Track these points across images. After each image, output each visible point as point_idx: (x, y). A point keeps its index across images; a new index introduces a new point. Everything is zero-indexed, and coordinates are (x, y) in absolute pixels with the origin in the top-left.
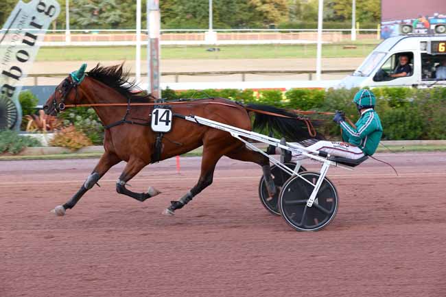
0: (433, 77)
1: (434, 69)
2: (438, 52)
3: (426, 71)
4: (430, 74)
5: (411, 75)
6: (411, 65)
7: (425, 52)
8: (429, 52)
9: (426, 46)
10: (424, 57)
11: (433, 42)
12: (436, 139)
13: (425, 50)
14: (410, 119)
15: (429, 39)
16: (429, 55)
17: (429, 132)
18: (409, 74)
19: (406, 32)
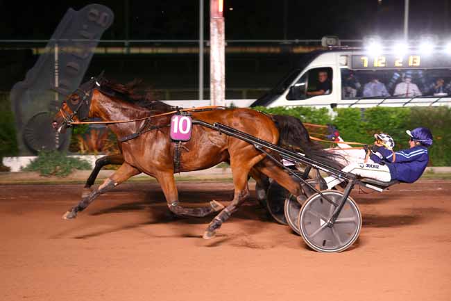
4: (354, 92)
7: (346, 67)
8: (349, 67)
9: (347, 60)
11: (354, 56)
13: (346, 65)
16: (350, 70)
18: (327, 91)
19: (330, 44)
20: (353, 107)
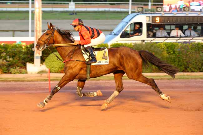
0: (154, 36)
1: (154, 31)
2: (156, 22)
3: (150, 32)
5: (141, 35)
6: (141, 29)
7: (149, 22)
8: (150, 22)
9: (149, 19)
10: (148, 25)
11: (153, 17)
12: (192, 72)
13: (149, 21)
14: (178, 60)
15: (151, 15)
16: (151, 24)
17: (189, 68)
18: (140, 34)
19: (140, 10)
20: (152, 41)
